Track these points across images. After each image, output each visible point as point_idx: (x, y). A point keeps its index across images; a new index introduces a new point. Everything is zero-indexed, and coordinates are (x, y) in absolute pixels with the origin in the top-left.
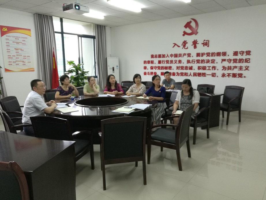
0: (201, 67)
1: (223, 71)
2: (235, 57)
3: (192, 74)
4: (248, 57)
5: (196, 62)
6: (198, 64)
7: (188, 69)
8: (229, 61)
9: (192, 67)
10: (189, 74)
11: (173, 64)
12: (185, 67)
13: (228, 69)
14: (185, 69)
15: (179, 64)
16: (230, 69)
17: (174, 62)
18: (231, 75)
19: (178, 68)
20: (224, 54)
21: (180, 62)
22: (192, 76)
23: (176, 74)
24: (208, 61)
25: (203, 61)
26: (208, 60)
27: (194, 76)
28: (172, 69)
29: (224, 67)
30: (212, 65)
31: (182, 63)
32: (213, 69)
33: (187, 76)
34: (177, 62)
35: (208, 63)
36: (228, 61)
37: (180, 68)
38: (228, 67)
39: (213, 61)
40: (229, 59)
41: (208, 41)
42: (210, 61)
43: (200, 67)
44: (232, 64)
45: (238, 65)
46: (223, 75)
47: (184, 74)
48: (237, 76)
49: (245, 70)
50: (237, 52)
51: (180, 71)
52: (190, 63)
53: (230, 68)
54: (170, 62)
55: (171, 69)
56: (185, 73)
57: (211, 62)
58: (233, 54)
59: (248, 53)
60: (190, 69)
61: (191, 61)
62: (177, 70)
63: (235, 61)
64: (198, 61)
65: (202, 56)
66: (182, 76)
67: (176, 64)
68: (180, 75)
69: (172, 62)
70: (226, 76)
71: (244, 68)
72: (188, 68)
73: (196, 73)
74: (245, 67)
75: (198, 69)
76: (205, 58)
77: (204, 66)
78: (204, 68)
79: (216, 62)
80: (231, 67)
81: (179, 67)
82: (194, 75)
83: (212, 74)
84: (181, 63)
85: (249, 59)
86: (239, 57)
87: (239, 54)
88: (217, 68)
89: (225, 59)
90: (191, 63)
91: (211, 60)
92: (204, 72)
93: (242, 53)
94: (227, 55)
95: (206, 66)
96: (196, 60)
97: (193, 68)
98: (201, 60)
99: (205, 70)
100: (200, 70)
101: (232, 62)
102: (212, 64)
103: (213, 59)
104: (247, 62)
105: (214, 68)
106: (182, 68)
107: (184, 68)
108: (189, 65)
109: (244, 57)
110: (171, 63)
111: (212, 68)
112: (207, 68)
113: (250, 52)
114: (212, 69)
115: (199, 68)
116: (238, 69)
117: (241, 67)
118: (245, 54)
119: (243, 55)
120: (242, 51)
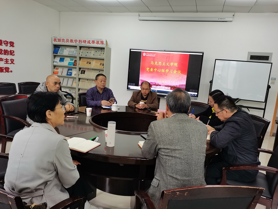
4: (12, 49)
45: (4, 57)
48: (4, 71)
49: (10, 64)
50: (1, 41)
59: (12, 44)
71: (10, 62)
74: (11, 60)
85: (14, 51)
86: (3, 47)
87: (3, 44)
93: (6, 43)
104: (12, 55)
109: (9, 48)
116: (4, 62)
117: (7, 59)
118: (9, 45)
119: (7, 46)
120: (6, 41)
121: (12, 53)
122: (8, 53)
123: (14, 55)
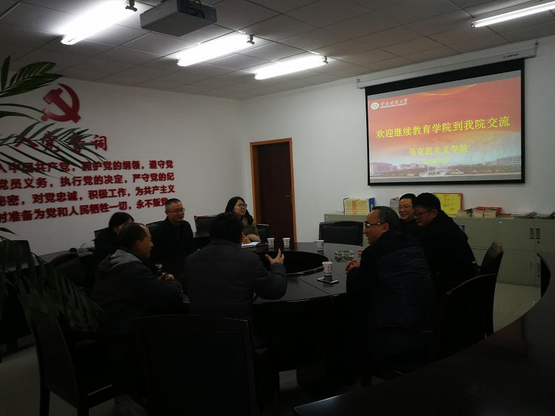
0: (96, 191)
1: (138, 196)
2: (153, 171)
3: (78, 210)
4: (170, 170)
5: (83, 182)
6: (88, 185)
7: (65, 199)
8: (146, 177)
9: (75, 192)
10: (70, 211)
11: (23, 190)
12: (58, 194)
13: (146, 193)
14: (58, 200)
15: (40, 188)
16: (149, 192)
17: (24, 184)
18: (152, 202)
19: (37, 198)
20: (136, 165)
21: (42, 183)
22: (77, 214)
23: (35, 215)
24: (109, 179)
25: (98, 180)
26: (109, 177)
27: (82, 214)
28: (20, 202)
29: (138, 189)
30: (117, 186)
31: (48, 184)
32: (121, 194)
33: (66, 215)
34: (34, 184)
35: (110, 184)
36: (144, 178)
37: (45, 199)
38: (146, 188)
39: (119, 179)
40: (145, 174)
41: (103, 139)
42: (113, 178)
43: (95, 193)
44: (151, 184)
45: (159, 184)
46: (140, 205)
47: (57, 213)
48: (161, 204)
49: (169, 192)
50: (155, 162)
51: (44, 206)
52: (70, 184)
53: (148, 190)
54: (12, 185)
55: (17, 204)
56: (59, 208)
57: (114, 181)
58: (149, 166)
59: (170, 164)
60: (70, 199)
61: (71, 181)
62: (37, 204)
63: (154, 177)
64: (88, 180)
65: (96, 169)
66: (51, 219)
67: (29, 189)
68: (46, 215)
69: (16, 183)
70: (144, 204)
71: (168, 190)
72: (67, 197)
73: (87, 206)
74: (169, 186)
75: (90, 197)
76: (101, 172)
77: (103, 190)
78: (103, 194)
79: (123, 180)
80: (149, 188)
81: (41, 195)
82: (81, 211)
83: (120, 205)
84: (45, 186)
85: (172, 174)
86: (158, 170)
87: (158, 166)
88: (127, 193)
89: (139, 175)
90: (72, 184)
91: (115, 176)
92: (104, 203)
93: (162, 164)
94: (141, 167)
95: (106, 190)
96: (83, 177)
97: (78, 196)
98: (93, 176)
99: (105, 199)
100: (95, 198)
101: (150, 179)
102: (117, 184)
103: (118, 175)
104: (171, 179)
105: (122, 192)
106: (50, 197)
107: (55, 198)
108: (68, 189)
109: (166, 171)
110: (16, 187)
111: (119, 192)
112: (109, 194)
113: (171, 162)
114: (118, 195)
115: (92, 194)
116: (160, 191)
117: (163, 187)
118: (165, 166)
119: (163, 167)
120: (161, 161)
121: (170, 177)
122: (165, 178)
123: (173, 179)
